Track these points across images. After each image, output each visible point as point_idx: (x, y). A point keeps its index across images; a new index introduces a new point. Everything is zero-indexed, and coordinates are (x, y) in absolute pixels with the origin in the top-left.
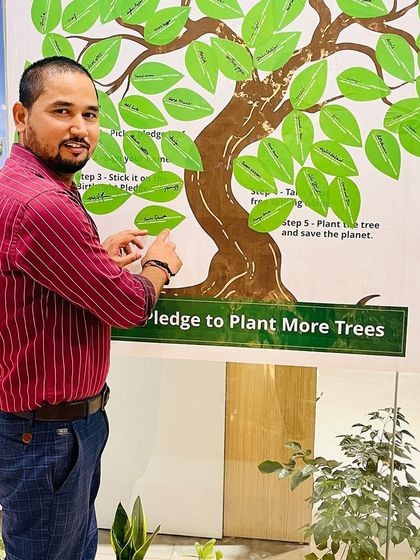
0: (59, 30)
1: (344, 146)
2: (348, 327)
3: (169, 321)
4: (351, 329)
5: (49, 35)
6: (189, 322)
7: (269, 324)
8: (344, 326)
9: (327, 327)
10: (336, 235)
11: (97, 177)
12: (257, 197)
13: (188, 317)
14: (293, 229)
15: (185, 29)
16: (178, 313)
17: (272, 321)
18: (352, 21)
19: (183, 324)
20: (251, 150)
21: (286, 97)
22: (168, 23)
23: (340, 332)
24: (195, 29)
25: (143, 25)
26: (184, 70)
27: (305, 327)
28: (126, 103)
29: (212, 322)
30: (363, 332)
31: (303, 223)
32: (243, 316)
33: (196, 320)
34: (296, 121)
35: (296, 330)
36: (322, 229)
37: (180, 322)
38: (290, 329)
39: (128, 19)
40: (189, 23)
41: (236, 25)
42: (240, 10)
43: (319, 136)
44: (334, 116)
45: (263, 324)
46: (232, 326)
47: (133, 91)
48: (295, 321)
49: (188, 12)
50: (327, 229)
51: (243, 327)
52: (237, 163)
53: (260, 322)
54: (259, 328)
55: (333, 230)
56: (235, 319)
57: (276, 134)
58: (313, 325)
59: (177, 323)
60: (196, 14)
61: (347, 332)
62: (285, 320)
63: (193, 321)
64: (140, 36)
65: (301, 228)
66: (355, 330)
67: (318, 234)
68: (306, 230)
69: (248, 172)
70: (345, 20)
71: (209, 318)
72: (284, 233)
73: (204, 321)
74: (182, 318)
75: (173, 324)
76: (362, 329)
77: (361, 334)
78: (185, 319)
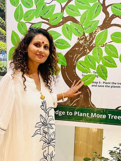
0: (23, 20)
1: (113, 58)
2: (112, 116)
4: (113, 117)
5: (19, 22)
8: (111, 116)
10: (109, 86)
12: (84, 74)
13: (61, 112)
14: (95, 84)
15: (62, 20)
16: (58, 110)
17: (88, 114)
18: (116, 16)
19: (60, 114)
20: (82, 59)
21: (94, 42)
22: (56, 18)
23: (109, 118)
24: (66, 20)
25: (49, 18)
26: (61, 33)
29: (69, 113)
30: (117, 118)
31: (99, 83)
32: (79, 112)
33: (64, 113)
34: (97, 49)
35: (95, 117)
36: (105, 85)
38: (93, 117)
39: (44, 17)
40: (63, 18)
41: (78, 18)
42: (80, 13)
43: (105, 54)
44: (109, 48)
46: (75, 115)
48: (95, 114)
49: (63, 14)
50: (106, 85)
51: (78, 115)
52: (78, 63)
53: (84, 114)
54: (84, 116)
56: (76, 113)
57: (91, 54)
58: (101, 115)
60: (66, 15)
61: (112, 118)
62: (92, 114)
64: (48, 22)
65: (98, 84)
66: (115, 117)
67: (103, 86)
69: (81, 66)
70: (114, 16)
71: (68, 112)
72: (92, 86)
73: (66, 113)
74: (59, 112)
75: (57, 114)
76: (117, 117)
77: (116, 119)
78: (60, 112)
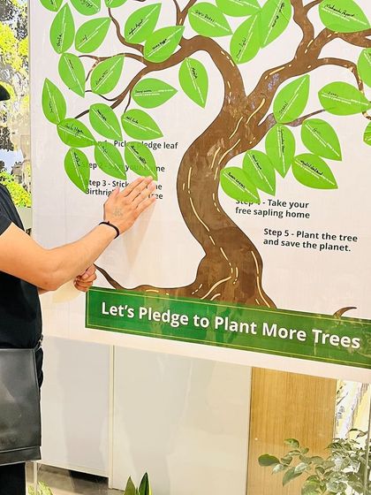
0: (72, 50)
1: (325, 159)
2: (324, 337)
3: (161, 318)
4: (328, 339)
5: (64, 55)
6: (179, 320)
7: (250, 327)
8: (320, 335)
9: (305, 335)
10: (314, 246)
11: (102, 183)
12: (242, 207)
13: (178, 316)
14: (274, 238)
15: (179, 47)
16: (169, 311)
17: (253, 325)
18: (334, 36)
19: (173, 322)
20: (237, 162)
21: (271, 111)
22: (164, 42)
23: (316, 341)
24: (188, 47)
25: (143, 44)
26: (178, 86)
27: (284, 334)
28: (127, 116)
29: (198, 321)
30: (340, 342)
31: (283, 233)
32: (227, 319)
33: (184, 319)
34: (279, 135)
35: (275, 335)
36: (301, 240)
37: (171, 319)
38: (269, 334)
39: (129, 39)
40: (183, 42)
41: (224, 43)
42: (229, 28)
43: (301, 149)
44: (315, 130)
45: (244, 327)
47: (134, 105)
48: (275, 326)
49: (182, 31)
50: (306, 240)
51: (226, 329)
52: (224, 174)
53: (242, 325)
54: (241, 331)
55: (312, 241)
57: (261, 147)
58: (292, 332)
59: (168, 320)
60: (189, 33)
61: (324, 342)
62: (265, 325)
63: (182, 320)
64: (140, 54)
65: (281, 238)
66: (331, 340)
67: (298, 244)
68: (286, 239)
69: (233, 182)
70: (326, 36)
71: (196, 318)
72: (266, 242)
73: (191, 321)
74: (173, 316)
75: (165, 321)
76: (338, 340)
77: (337, 344)
78: (175, 317)
